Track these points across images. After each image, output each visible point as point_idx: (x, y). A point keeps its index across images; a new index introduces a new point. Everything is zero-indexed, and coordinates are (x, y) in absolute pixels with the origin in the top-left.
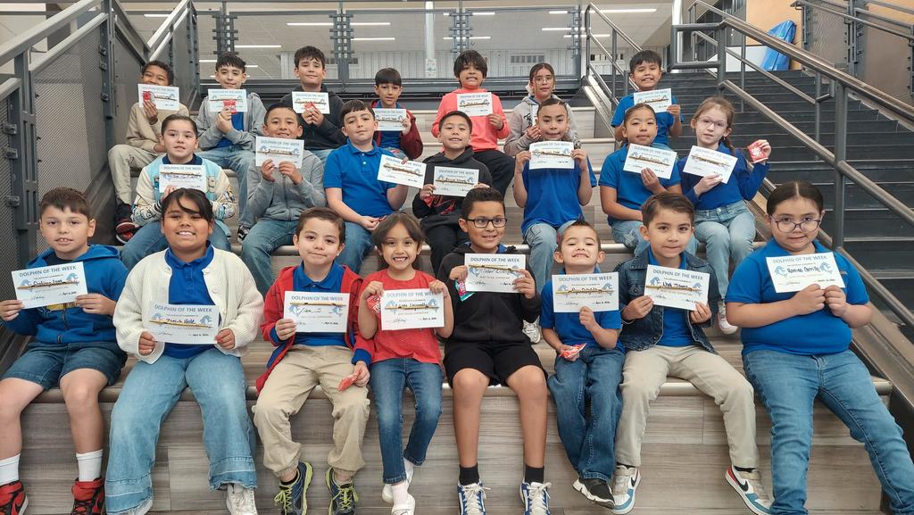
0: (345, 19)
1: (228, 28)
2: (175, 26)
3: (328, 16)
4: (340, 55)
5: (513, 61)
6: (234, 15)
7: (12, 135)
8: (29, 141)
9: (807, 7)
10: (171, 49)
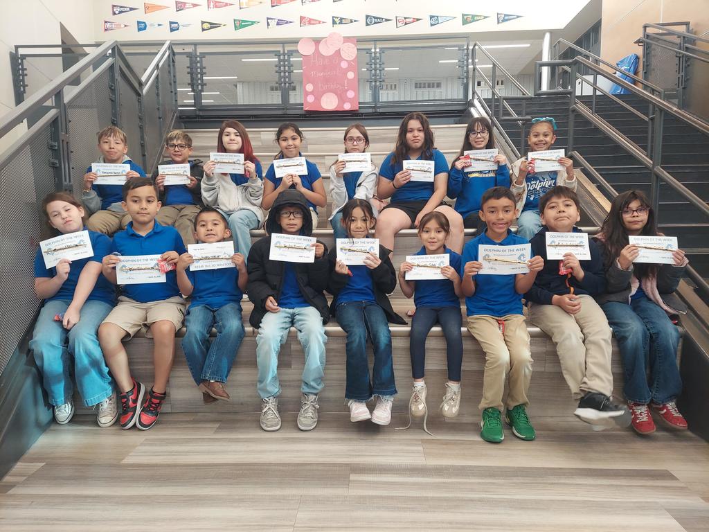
0: (286, 57)
1: (199, 65)
2: (160, 65)
3: (274, 54)
4: (283, 85)
5: (416, 87)
6: (203, 55)
7: (55, 150)
8: (66, 153)
9: (648, 44)
10: (157, 83)
